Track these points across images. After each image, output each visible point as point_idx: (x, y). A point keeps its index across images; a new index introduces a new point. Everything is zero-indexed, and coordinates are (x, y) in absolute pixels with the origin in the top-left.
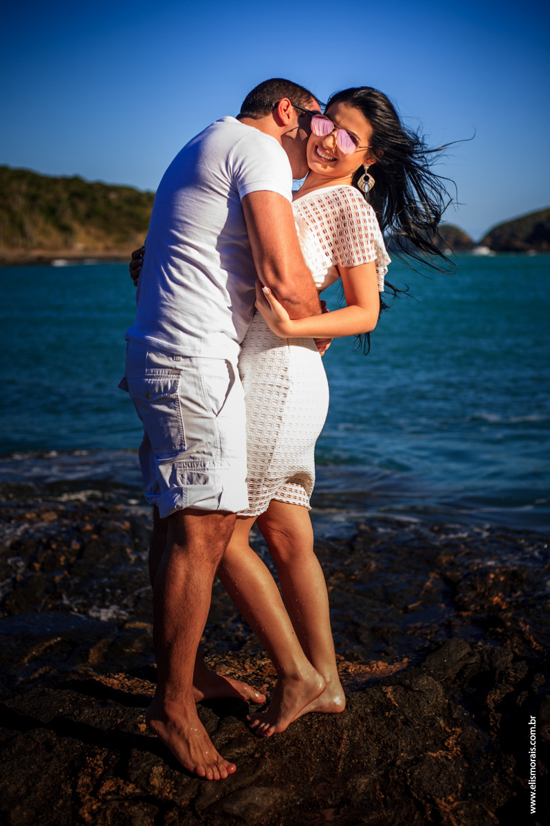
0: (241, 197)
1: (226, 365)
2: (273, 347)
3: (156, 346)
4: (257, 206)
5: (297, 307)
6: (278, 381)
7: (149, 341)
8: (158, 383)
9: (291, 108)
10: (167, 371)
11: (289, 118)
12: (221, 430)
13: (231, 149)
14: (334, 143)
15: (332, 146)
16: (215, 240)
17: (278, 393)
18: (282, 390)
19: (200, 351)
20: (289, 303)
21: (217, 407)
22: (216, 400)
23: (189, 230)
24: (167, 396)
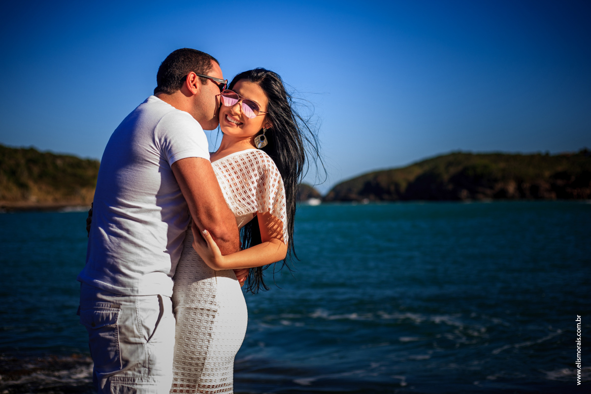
0: (171, 164)
1: (158, 299)
2: (203, 278)
3: (101, 287)
4: (187, 171)
5: (226, 245)
6: (207, 306)
7: (97, 284)
8: (101, 314)
9: (197, 78)
10: (109, 304)
11: (196, 88)
12: (150, 353)
13: (155, 127)
14: (240, 111)
15: (239, 113)
16: (154, 199)
17: (208, 315)
18: (211, 313)
19: (137, 291)
20: (222, 241)
21: (148, 334)
22: (148, 329)
23: (126, 194)
24: (108, 324)
